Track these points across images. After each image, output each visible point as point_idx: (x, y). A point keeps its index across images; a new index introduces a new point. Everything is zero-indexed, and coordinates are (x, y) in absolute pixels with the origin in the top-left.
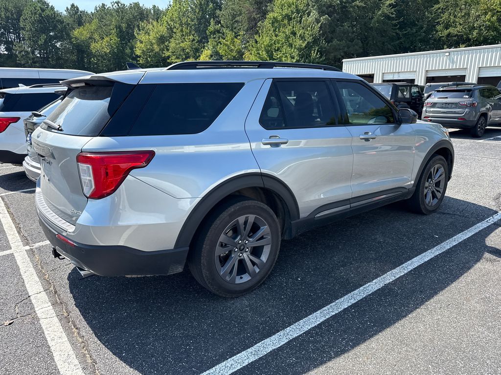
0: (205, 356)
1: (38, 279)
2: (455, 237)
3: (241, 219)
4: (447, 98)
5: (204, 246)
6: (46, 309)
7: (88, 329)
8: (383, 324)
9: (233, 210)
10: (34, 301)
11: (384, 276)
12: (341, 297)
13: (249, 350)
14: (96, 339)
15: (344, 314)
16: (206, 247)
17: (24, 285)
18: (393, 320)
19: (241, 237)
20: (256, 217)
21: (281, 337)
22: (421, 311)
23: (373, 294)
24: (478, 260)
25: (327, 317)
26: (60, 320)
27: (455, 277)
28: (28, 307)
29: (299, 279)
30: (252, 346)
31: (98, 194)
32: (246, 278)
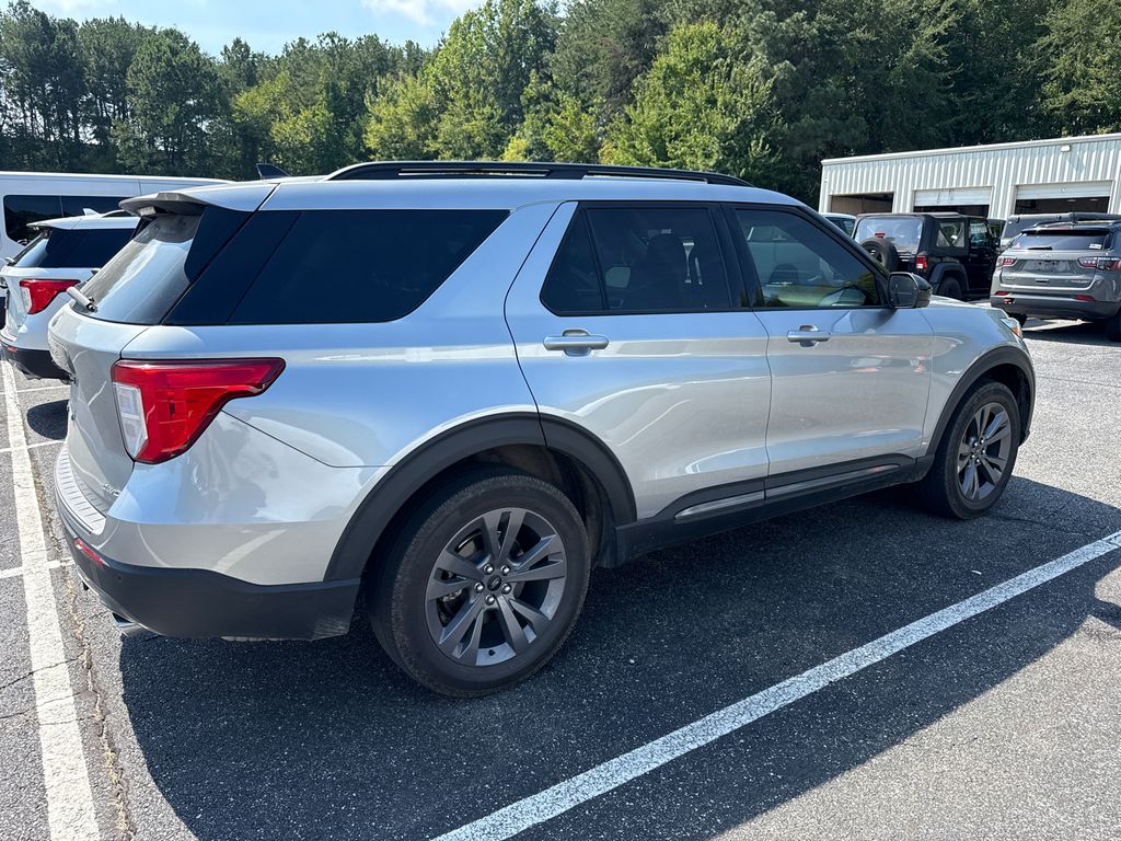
0: (377, 830)
1: (59, 635)
2: (1023, 576)
3: (492, 518)
4: (1050, 249)
5: (399, 576)
6: (59, 702)
7: (138, 752)
8: (805, 775)
9: (470, 496)
10: (38, 684)
11: (833, 661)
12: (719, 709)
13: (480, 823)
14: (149, 777)
15: (719, 748)
16: (402, 578)
17: (26, 648)
18: (832, 770)
19: (493, 558)
20: (527, 513)
21: (559, 796)
22: (904, 751)
23: (796, 704)
24: (1067, 634)
25: (677, 754)
26: (83, 730)
27: (1005, 672)
28: (23, 697)
29: (632, 661)
30: (489, 813)
31: (155, 453)
32: (503, 653)
